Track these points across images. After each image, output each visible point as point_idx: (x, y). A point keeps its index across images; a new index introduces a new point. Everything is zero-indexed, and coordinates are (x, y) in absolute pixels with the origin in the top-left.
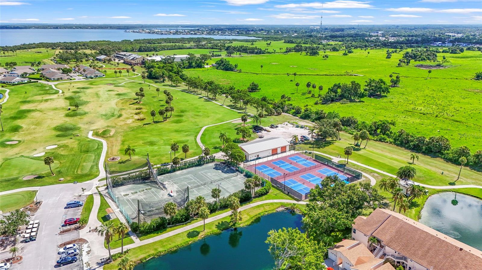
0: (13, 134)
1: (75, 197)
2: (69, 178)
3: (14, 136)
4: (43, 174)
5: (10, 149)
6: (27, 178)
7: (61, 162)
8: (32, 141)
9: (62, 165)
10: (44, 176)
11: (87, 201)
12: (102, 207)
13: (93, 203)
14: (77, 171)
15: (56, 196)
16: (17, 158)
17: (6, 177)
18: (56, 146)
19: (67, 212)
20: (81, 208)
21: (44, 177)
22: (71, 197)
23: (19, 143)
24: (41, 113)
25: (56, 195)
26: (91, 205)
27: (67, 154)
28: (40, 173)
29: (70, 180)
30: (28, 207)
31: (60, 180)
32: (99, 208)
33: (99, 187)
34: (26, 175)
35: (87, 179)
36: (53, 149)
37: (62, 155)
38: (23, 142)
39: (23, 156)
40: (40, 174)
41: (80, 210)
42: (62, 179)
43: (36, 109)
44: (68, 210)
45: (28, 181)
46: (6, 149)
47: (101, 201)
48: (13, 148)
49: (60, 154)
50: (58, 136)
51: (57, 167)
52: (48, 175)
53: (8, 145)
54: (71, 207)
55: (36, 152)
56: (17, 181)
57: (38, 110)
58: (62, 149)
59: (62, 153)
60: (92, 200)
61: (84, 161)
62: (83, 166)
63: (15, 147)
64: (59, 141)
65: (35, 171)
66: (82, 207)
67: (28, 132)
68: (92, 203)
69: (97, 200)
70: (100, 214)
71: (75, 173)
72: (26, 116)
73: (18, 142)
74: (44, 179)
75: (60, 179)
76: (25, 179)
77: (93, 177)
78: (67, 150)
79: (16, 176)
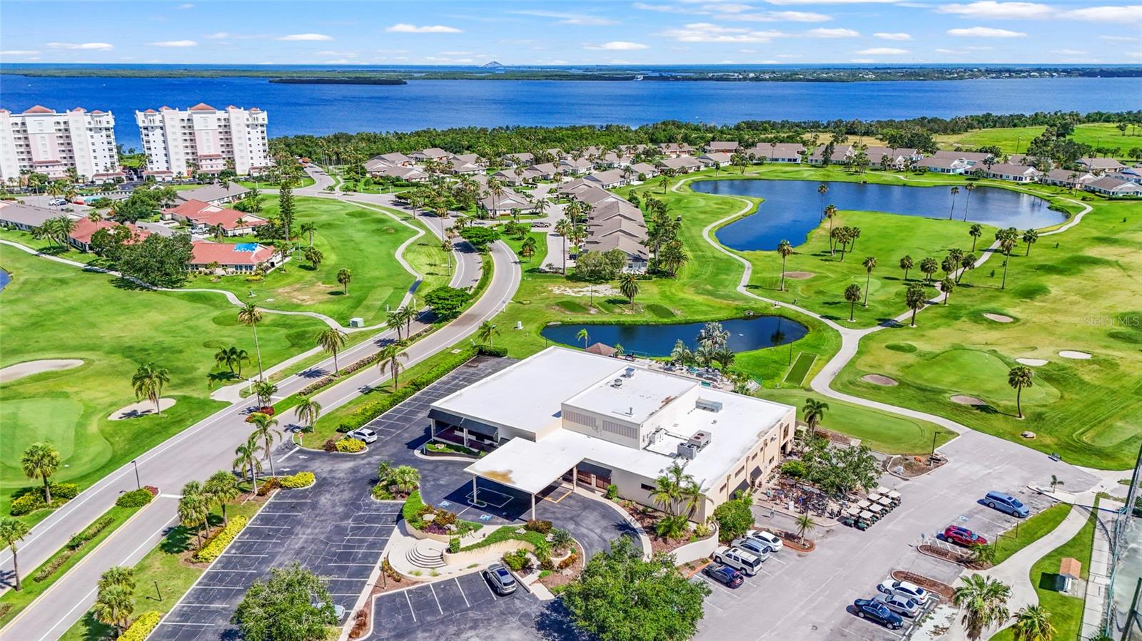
0: (1018, 301)
1: (1025, 490)
2: (1048, 440)
3: (1015, 307)
4: (998, 406)
5: (982, 330)
6: (962, 400)
7: (1066, 396)
8: (1044, 328)
9: (1062, 402)
10: (998, 409)
11: (1043, 514)
12: (1068, 549)
13: (1054, 528)
14: (1083, 433)
15: (986, 466)
16: (980, 353)
17: (925, 380)
18: (1089, 357)
19: (976, 513)
20: (1015, 521)
21: (996, 412)
22: (1016, 483)
23: (1011, 323)
24: (1121, 273)
25: (987, 464)
26: (1045, 530)
27: (1097, 383)
28: (995, 401)
29: (1047, 446)
30: (911, 458)
31: (1025, 436)
32: (1058, 546)
33: (1106, 496)
34: (965, 392)
35: (1092, 462)
36: (1074, 361)
37: (1082, 382)
38: (1024, 324)
39: (995, 351)
40: (993, 403)
41: (1007, 525)
42: (1031, 434)
43: (1116, 262)
44: (982, 510)
45: (957, 407)
46: (976, 327)
47: (1079, 533)
48: (990, 329)
49: (1079, 378)
50: (1114, 336)
51: (1045, 403)
52: (1007, 413)
53: (986, 320)
54: (995, 508)
55: (1029, 354)
56: (936, 397)
57: (1119, 265)
58: (1096, 367)
59: (1087, 378)
60: (1058, 519)
61: (1124, 417)
62: (1111, 426)
63: (996, 329)
64: (1106, 347)
65: (989, 392)
66: (1021, 521)
67: (1053, 306)
68: (1051, 524)
69: (1073, 525)
70: (1047, 563)
71: (1074, 436)
72: (1080, 271)
73: (1012, 320)
74: (992, 416)
75: (1026, 433)
76: (954, 400)
77: (1113, 464)
78: (1107, 374)
79: (946, 385)
